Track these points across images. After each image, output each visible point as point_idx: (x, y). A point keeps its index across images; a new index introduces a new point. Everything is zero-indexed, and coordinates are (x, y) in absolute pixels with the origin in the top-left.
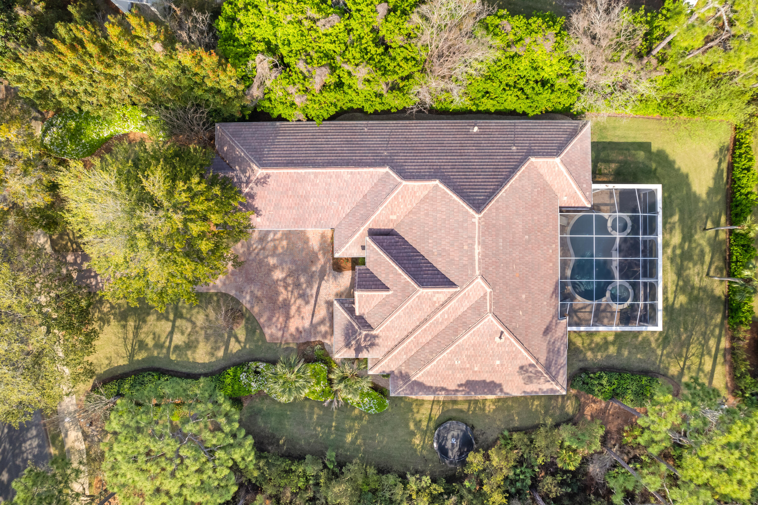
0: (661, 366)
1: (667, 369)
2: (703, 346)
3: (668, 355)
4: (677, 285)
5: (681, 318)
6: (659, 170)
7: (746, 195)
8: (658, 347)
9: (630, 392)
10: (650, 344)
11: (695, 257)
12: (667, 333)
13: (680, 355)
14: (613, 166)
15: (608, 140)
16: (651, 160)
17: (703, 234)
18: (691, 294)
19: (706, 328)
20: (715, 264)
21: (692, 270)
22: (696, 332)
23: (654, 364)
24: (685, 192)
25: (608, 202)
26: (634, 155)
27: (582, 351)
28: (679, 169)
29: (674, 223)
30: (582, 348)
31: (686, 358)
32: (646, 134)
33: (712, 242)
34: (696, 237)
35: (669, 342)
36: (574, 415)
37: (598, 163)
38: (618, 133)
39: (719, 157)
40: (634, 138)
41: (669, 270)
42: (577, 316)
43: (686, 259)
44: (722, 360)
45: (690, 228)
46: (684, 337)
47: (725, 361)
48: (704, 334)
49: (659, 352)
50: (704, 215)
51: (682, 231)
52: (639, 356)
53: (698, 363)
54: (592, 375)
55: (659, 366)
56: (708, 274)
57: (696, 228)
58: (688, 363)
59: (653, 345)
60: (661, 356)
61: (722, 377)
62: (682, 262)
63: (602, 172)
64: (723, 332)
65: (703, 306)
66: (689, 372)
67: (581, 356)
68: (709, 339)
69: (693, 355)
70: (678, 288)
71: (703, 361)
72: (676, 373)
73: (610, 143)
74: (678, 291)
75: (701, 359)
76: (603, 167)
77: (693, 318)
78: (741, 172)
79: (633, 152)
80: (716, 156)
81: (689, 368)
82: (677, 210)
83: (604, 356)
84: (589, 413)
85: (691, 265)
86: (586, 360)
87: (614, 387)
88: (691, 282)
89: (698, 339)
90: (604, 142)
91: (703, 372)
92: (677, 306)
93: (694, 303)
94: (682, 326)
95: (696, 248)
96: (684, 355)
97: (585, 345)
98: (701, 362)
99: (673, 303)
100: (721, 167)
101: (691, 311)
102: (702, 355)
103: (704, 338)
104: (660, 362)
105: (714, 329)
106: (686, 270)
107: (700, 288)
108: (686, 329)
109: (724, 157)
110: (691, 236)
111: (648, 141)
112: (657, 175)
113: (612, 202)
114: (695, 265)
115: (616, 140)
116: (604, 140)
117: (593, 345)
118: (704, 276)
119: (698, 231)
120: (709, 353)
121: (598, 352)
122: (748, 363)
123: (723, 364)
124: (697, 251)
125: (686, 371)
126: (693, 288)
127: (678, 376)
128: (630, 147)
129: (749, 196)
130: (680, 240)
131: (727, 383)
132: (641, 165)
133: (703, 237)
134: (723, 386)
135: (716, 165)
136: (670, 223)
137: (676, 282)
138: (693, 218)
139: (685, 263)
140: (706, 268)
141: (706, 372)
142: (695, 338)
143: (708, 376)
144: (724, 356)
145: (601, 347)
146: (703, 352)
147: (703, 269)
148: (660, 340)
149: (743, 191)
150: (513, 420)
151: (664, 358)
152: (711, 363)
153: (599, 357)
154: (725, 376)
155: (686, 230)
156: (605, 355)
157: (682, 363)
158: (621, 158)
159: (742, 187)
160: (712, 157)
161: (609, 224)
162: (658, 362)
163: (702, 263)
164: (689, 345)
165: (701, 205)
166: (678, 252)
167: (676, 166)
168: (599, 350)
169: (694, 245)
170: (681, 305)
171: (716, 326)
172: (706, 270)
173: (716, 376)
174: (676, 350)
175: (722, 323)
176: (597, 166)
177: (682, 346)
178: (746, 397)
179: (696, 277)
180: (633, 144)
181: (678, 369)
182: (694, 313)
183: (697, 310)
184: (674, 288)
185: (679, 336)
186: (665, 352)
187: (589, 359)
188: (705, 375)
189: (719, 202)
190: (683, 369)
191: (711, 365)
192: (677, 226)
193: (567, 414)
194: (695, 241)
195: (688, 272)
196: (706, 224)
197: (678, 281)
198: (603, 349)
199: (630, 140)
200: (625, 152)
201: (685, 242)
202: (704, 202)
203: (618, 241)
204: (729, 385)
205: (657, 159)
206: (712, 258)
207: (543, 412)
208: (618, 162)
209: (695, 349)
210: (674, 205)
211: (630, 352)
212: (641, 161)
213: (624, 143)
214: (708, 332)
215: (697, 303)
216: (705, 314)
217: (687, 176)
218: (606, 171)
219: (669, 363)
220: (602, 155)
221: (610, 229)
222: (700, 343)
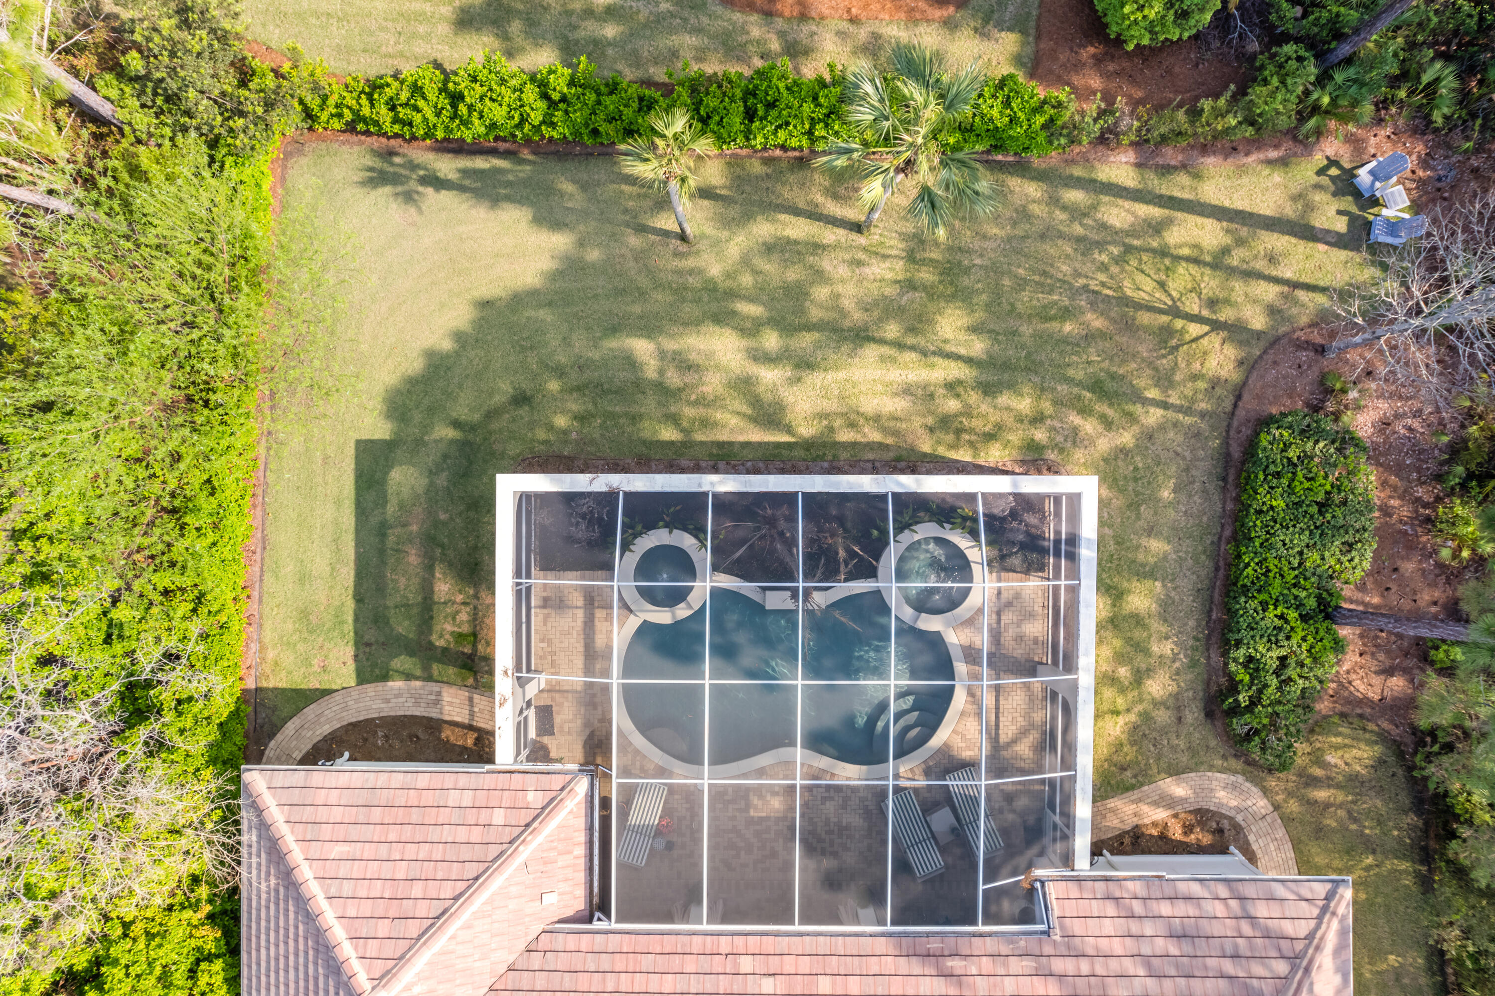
0: (1203, 406)
1: (1215, 383)
2: (1129, 249)
3: (1165, 380)
4: (900, 346)
5: (1026, 330)
6: (463, 410)
7: (552, 104)
8: (1132, 418)
9: (1313, 557)
10: (1123, 452)
11: (793, 275)
12: (1079, 384)
13: (1167, 332)
14: (443, 587)
15: (350, 605)
16: (419, 443)
17: (703, 245)
18: (930, 292)
19: (1061, 236)
20: (819, 198)
21: (840, 288)
22: (1077, 274)
23: (1197, 435)
24: (545, 315)
25: (580, 614)
26: (401, 506)
27: (1146, 717)
28: (459, 337)
29: (662, 354)
30: (1132, 717)
31: (1175, 312)
32: (326, 459)
33: (734, 211)
34: (715, 270)
35: (1113, 376)
36: (1383, 737)
37: (431, 646)
38: (320, 563)
39: (413, 185)
40: (338, 503)
41: (841, 375)
42: (1014, 741)
43: (801, 311)
44: (1183, 179)
45: (680, 292)
46: (1097, 322)
47: (1184, 166)
48: (1085, 246)
49: (1153, 416)
50: (634, 241)
51: (693, 323)
52: (1166, 494)
53: (1194, 269)
54: (1243, 699)
55: (1203, 415)
56: (857, 228)
57: (679, 272)
58: (1193, 306)
59: (1126, 438)
60: (1165, 405)
61: (1245, 180)
62: (809, 327)
63: (465, 629)
64: (1077, 171)
65: (977, 245)
66: (1227, 302)
67: (1163, 716)
68: (1104, 226)
69: (1162, 285)
70: (910, 340)
71: (1186, 251)
72: (1231, 352)
73: (359, 598)
74: (920, 341)
75: (1177, 258)
76: (449, 627)
77: (1021, 284)
78: (466, 123)
79: (391, 509)
80: (409, 197)
81: (1212, 303)
82: (612, 343)
83: (1164, 629)
84: (1377, 680)
85: (821, 293)
86: (1176, 696)
87: (1292, 615)
88: (889, 291)
89: (1104, 268)
90: (356, 619)
91: (1225, 251)
92: (978, 347)
93: (966, 281)
94: (1055, 325)
95: (756, 272)
96: (1164, 319)
97: (1121, 702)
98: (1188, 259)
99: (969, 361)
100: (453, 176)
101: (997, 294)
102: (1163, 252)
103: (1101, 245)
104: (1187, 411)
105: (1064, 208)
106: (843, 313)
107: (911, 258)
108: (1066, 314)
109: (413, 166)
110: (711, 288)
111: (351, 451)
112: (476, 417)
113: (578, 600)
114: (820, 276)
115: (347, 575)
116: (350, 619)
117: (1123, 672)
118: (861, 240)
119: (690, 263)
120: (1157, 228)
121: (1147, 652)
122: (1206, 104)
123: (1197, 176)
124: (769, 267)
125: (1225, 314)
126: (910, 285)
127: (1241, 343)
128: (374, 521)
129: (556, 96)
130: (727, 331)
131: (1269, 162)
132: (442, 480)
133: (716, 243)
134: (1277, 177)
135: (445, 196)
136: (661, 372)
137: (886, 350)
138: (644, 282)
139: (815, 314)
140: (830, 235)
141: (1228, 240)
142: (1102, 277)
143: (1244, 231)
144: (1166, 170)
145: (1128, 641)
146: (1153, 251)
147: (836, 246)
148: (1110, 412)
149: (536, 117)
150: (1398, 974)
151: (1174, 399)
152: (1192, 220)
153: (1167, 648)
154: (1241, 170)
155: (689, 310)
156: (1156, 626)
157: (1195, 329)
158: (413, 558)
159: (523, 120)
160: (413, 210)
161: (662, 617)
162: (1188, 420)
163: (818, 248)
164: (1125, 301)
165: (594, 255)
166: (771, 341)
167: (447, 345)
168: (1141, 648)
169: (747, 280)
170: (974, 329)
171: (1054, 201)
172: (841, 234)
173: (1239, 203)
174: (1143, 350)
175: (1041, 176)
176: (445, 650)
177: (1129, 326)
178: (1334, 101)
179: (867, 270)
180: (361, 511)
181: (1214, 341)
182: (1007, 282)
183: (995, 270)
184: (910, 356)
185: (1090, 337)
186: (1153, 393)
187: (1172, 688)
188: (1240, 242)
189: (584, 187)
190: (1216, 326)
191: (1200, 220)
192: (671, 345)
193: (1380, 763)
194: (728, 275)
195: (847, 304)
196: (666, 234)
197: (882, 342)
198: (1138, 634)
199: (348, 520)
200: (391, 540)
201: (734, 313)
202: (581, 243)
203: (727, 582)
204: (1273, 154)
205: (417, 417)
206: (796, 212)
207: (1370, 860)
208: (430, 569)
209: (1140, 278)
210: (595, 355)
211: (1150, 531)
212: (425, 481)
213: (359, 543)
214: (1078, 230)
215: (967, 271)
216: (1009, 239)
217: (485, 305)
218: (464, 616)
219: (1195, 377)
220: (403, 627)
221: (682, 612)
222: (1119, 261)
